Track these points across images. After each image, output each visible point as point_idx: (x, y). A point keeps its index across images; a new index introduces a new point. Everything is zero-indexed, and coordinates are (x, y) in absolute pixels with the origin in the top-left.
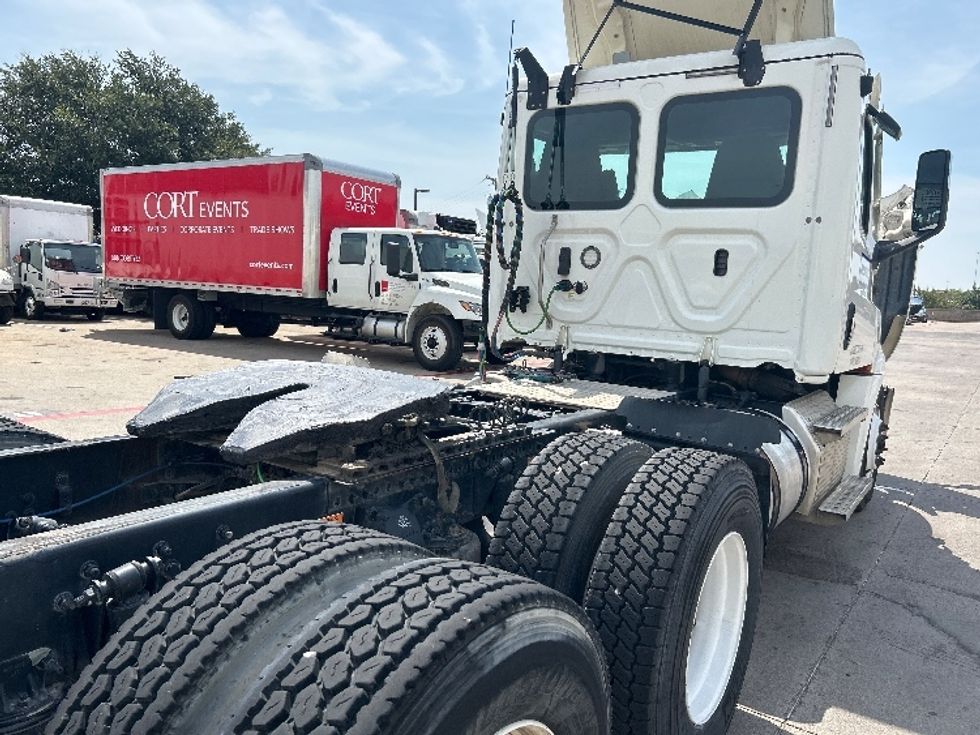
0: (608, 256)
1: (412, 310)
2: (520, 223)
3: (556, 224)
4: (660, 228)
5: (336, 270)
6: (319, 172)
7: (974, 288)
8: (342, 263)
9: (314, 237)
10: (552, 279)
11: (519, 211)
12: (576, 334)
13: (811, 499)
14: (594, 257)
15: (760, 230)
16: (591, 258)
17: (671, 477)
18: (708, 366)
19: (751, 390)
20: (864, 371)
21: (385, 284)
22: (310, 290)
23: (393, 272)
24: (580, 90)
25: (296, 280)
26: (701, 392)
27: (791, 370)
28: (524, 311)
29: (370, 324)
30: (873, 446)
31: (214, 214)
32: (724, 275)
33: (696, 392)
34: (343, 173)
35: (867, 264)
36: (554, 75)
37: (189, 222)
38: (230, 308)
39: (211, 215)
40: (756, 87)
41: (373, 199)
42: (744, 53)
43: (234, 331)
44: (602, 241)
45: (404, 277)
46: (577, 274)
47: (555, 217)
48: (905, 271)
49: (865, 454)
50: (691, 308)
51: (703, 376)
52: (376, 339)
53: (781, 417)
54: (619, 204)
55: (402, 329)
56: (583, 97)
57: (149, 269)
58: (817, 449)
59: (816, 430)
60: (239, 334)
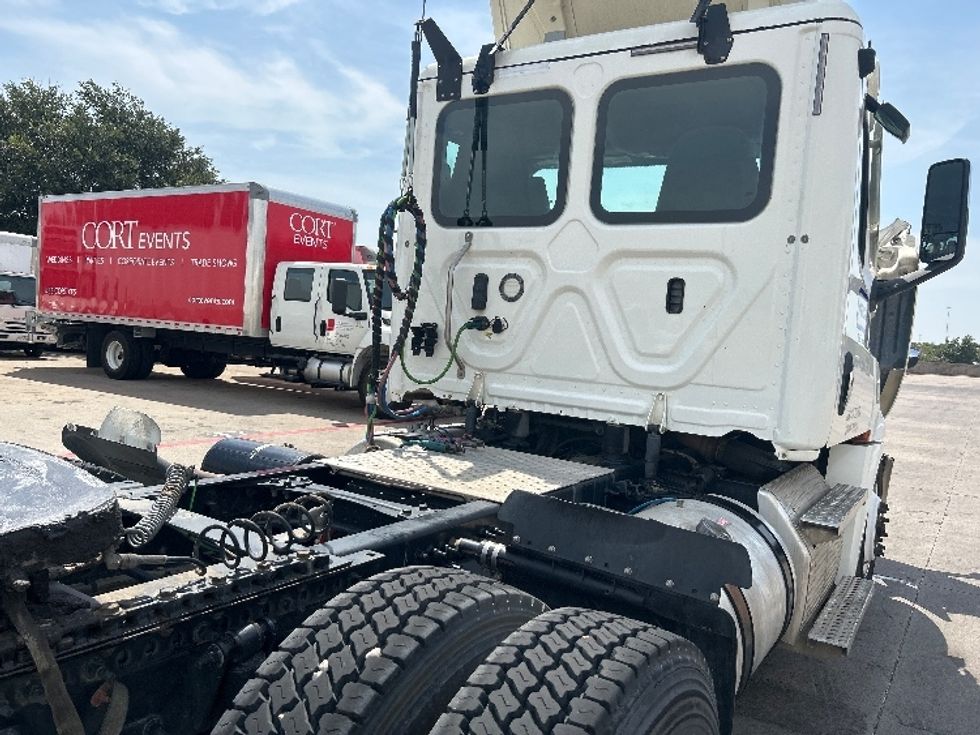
0: (532, 286)
1: (359, 351)
2: (421, 242)
3: (470, 244)
4: (598, 250)
5: (281, 307)
6: (266, 202)
7: (947, 341)
8: (286, 300)
9: (257, 273)
10: (463, 313)
11: (421, 227)
12: (494, 385)
13: (798, 622)
14: (515, 288)
15: (727, 253)
16: (512, 288)
17: (558, 660)
18: (658, 433)
19: (717, 463)
20: (862, 440)
21: (332, 322)
22: (251, 327)
23: (338, 310)
24: (500, 74)
25: (236, 317)
26: (650, 468)
27: (770, 442)
28: (430, 353)
29: (314, 365)
30: (872, 533)
31: (154, 244)
32: (679, 311)
33: (643, 467)
34: (291, 203)
35: (865, 304)
36: (470, 58)
37: (127, 253)
38: (171, 346)
39: (151, 246)
40: (720, 64)
41: (326, 233)
42: (706, 21)
43: (177, 371)
44: (524, 267)
45: (350, 315)
46: (495, 308)
47: (469, 238)
48: (902, 317)
49: (862, 549)
50: (634, 353)
51: (653, 445)
52: (319, 383)
53: (756, 509)
54: (547, 218)
55: (348, 373)
56: (504, 84)
57: (84, 303)
58: (805, 551)
59: (802, 527)
60: (182, 374)
